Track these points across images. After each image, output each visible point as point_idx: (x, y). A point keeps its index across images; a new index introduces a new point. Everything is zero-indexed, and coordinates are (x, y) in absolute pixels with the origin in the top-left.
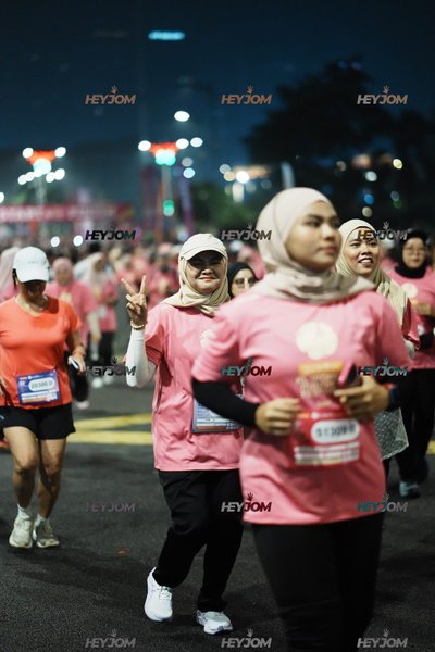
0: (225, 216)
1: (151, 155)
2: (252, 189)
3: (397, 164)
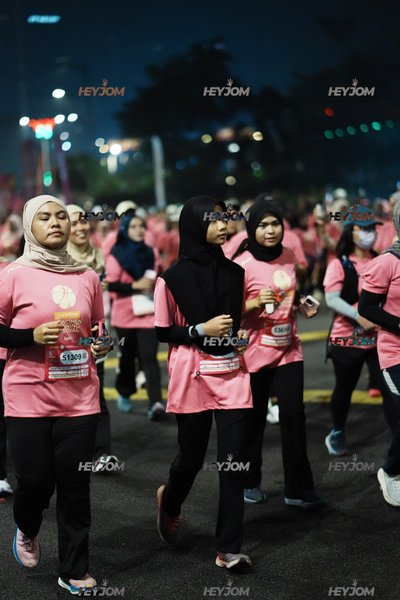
0: (100, 186)
1: (32, 131)
2: (125, 160)
3: (257, 136)
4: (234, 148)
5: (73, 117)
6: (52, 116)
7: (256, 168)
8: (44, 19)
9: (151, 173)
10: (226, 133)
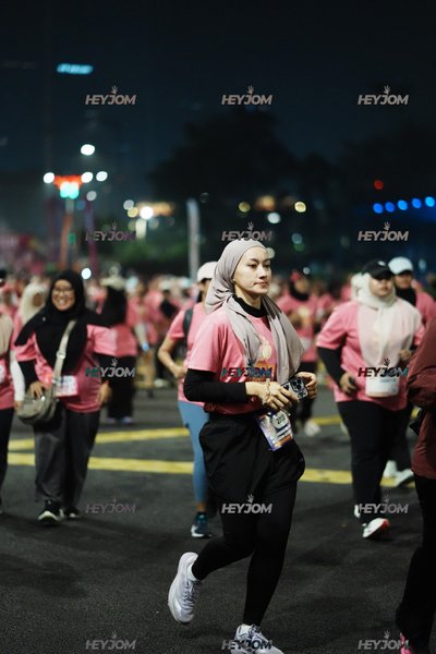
0: (128, 251)
1: (55, 188)
2: (155, 225)
3: (300, 207)
4: (274, 218)
5: (102, 176)
6: (79, 174)
7: (297, 240)
8: (75, 69)
9: (185, 239)
10: (267, 202)
